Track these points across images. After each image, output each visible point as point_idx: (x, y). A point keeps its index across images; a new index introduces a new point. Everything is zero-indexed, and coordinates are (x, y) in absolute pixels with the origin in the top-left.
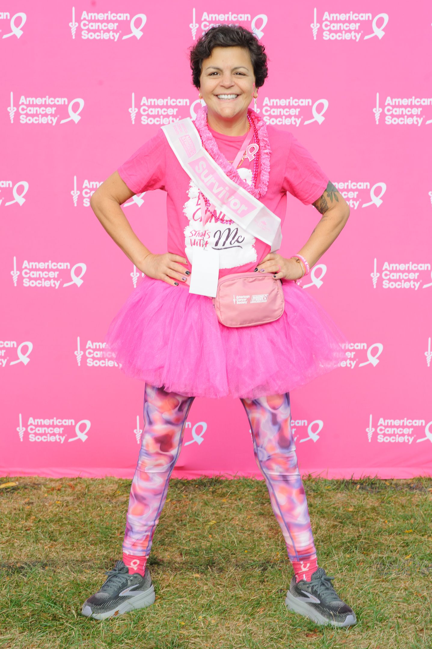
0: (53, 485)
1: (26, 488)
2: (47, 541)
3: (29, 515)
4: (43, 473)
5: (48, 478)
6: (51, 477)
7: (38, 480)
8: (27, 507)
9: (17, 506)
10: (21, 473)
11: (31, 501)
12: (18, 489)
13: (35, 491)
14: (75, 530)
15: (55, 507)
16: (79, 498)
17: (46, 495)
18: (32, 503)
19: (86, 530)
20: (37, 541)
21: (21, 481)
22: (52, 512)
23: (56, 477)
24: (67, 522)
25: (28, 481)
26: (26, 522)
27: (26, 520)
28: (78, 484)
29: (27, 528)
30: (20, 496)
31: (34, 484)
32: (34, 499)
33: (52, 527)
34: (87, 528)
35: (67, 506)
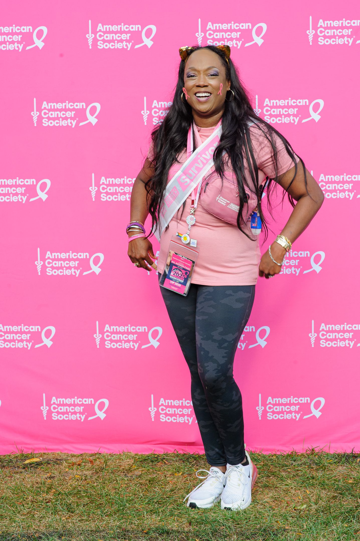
0: (74, 460)
1: (49, 464)
2: (65, 512)
3: (50, 488)
4: (66, 449)
5: (70, 454)
6: (73, 453)
7: (60, 456)
8: (49, 481)
9: (39, 480)
10: (45, 449)
11: (53, 475)
12: (42, 464)
13: (58, 466)
14: (92, 502)
15: (74, 481)
16: (97, 473)
17: (67, 470)
18: (53, 477)
19: (102, 502)
20: (56, 512)
21: (45, 457)
22: (71, 485)
23: (77, 453)
24: (84, 495)
25: (51, 457)
26: (47, 494)
27: (47, 493)
28: (97, 460)
29: (47, 501)
30: (43, 471)
31: (57, 459)
32: (56, 473)
33: (71, 500)
34: (103, 501)
35: (86, 480)
